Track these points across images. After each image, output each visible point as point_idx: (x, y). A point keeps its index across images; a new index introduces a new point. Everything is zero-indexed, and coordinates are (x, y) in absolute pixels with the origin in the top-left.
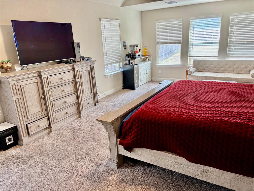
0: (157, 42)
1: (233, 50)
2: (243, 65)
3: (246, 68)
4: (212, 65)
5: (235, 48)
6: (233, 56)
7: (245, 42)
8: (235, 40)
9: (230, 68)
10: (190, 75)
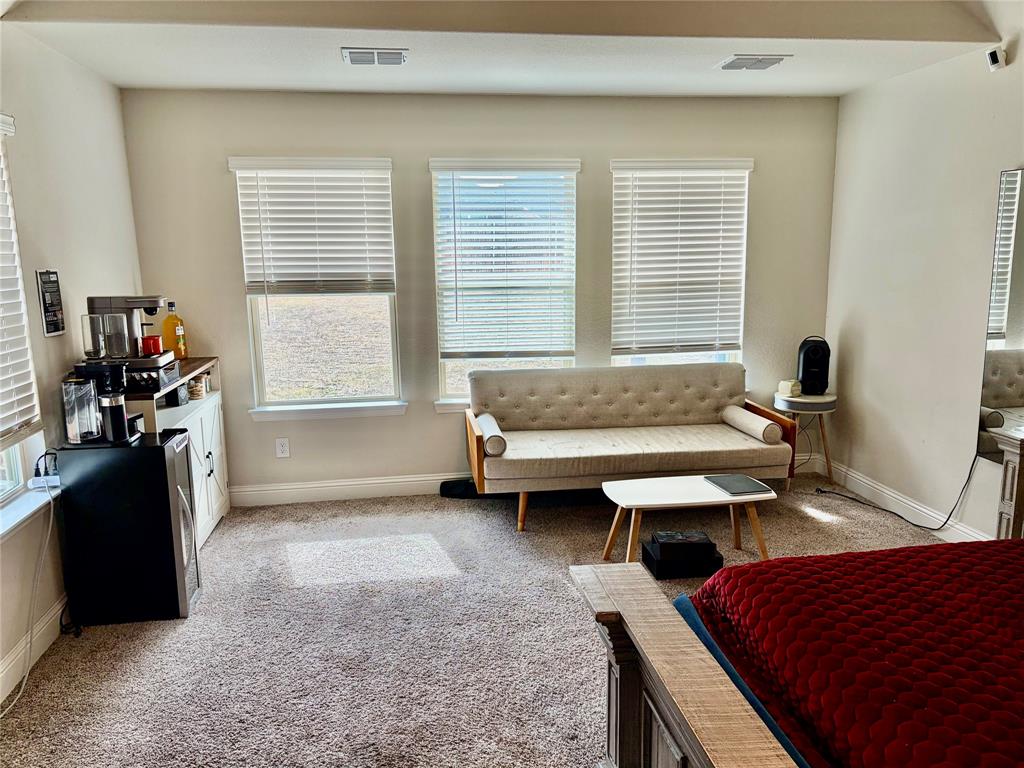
0: (246, 280)
1: (631, 321)
2: (687, 387)
3: (703, 398)
4: (563, 392)
5: (638, 314)
6: (634, 346)
7: (674, 284)
8: (639, 277)
9: (641, 402)
10: (499, 459)
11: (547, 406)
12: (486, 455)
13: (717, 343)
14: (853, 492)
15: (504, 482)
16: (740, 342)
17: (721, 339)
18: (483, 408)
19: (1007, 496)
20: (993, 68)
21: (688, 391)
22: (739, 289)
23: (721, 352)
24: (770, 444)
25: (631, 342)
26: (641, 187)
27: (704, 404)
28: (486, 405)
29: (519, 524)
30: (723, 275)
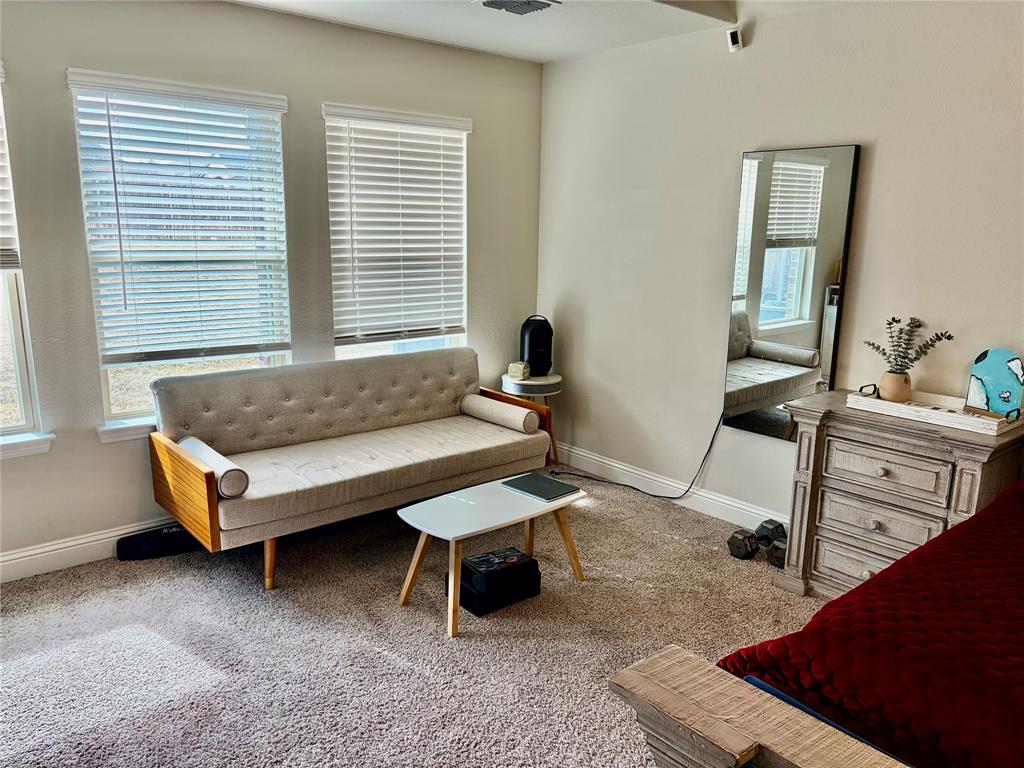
1: (354, 304)
2: (425, 378)
3: (441, 389)
4: (287, 396)
5: (362, 295)
6: (358, 334)
7: (397, 259)
8: (361, 251)
9: (379, 401)
10: (240, 500)
11: (270, 417)
12: (220, 498)
13: (443, 326)
14: (578, 470)
15: (248, 530)
16: (464, 324)
17: (446, 321)
18: (182, 430)
19: (803, 465)
20: (732, 49)
21: (426, 383)
22: (460, 266)
23: (446, 336)
24: (530, 433)
25: (355, 329)
26: (357, 140)
27: (443, 396)
28: (186, 425)
29: (268, 581)
30: (446, 249)
